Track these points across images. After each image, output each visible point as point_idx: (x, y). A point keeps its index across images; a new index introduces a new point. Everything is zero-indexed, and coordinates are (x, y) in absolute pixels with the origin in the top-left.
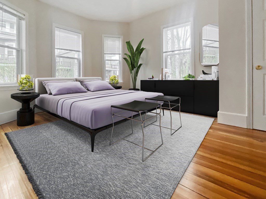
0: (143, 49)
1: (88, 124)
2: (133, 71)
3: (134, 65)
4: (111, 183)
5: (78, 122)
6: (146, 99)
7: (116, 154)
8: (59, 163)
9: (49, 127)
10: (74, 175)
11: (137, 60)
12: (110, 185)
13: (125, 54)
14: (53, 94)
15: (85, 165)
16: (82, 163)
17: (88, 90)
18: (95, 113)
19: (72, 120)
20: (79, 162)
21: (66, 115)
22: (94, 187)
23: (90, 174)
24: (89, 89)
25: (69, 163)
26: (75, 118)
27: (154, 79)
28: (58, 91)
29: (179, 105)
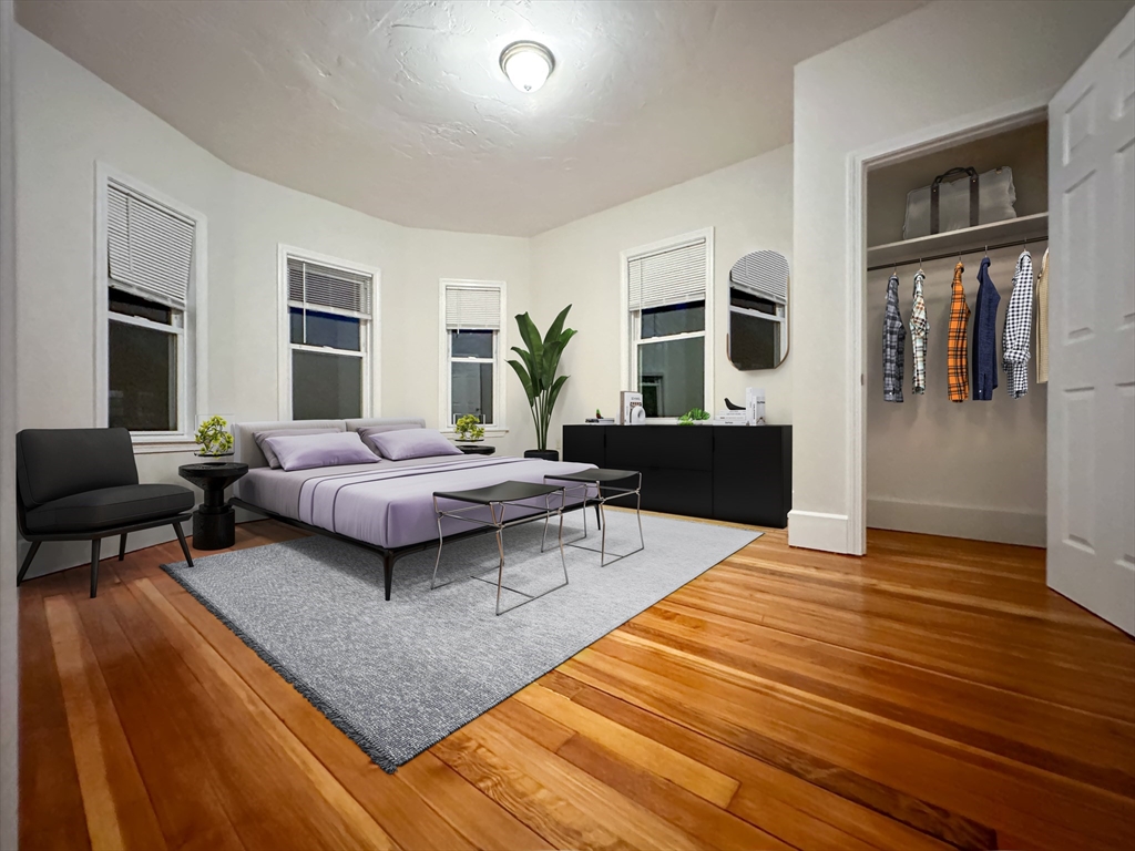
0: (569, 333)
1: (377, 538)
2: (537, 398)
3: (540, 380)
4: (429, 649)
5: (354, 534)
6: (546, 477)
7: (452, 605)
8: (312, 619)
9: (278, 552)
10: (348, 638)
11: (550, 366)
12: (427, 651)
13: (513, 348)
14: (286, 467)
15: (375, 622)
16: (367, 619)
17: (383, 457)
18: (394, 511)
19: (339, 530)
20: (360, 618)
21: (323, 519)
22: (391, 654)
23: (385, 636)
24: (386, 454)
25: (335, 619)
26: (348, 524)
27: (601, 423)
28: (299, 458)
29: (637, 492)
